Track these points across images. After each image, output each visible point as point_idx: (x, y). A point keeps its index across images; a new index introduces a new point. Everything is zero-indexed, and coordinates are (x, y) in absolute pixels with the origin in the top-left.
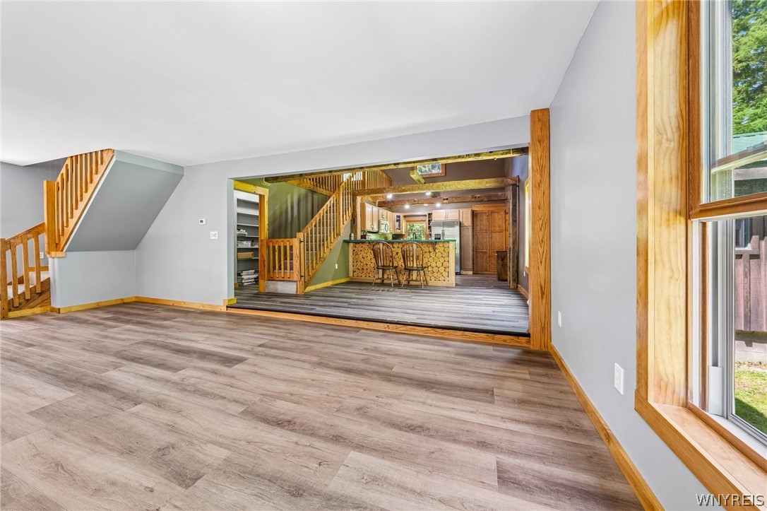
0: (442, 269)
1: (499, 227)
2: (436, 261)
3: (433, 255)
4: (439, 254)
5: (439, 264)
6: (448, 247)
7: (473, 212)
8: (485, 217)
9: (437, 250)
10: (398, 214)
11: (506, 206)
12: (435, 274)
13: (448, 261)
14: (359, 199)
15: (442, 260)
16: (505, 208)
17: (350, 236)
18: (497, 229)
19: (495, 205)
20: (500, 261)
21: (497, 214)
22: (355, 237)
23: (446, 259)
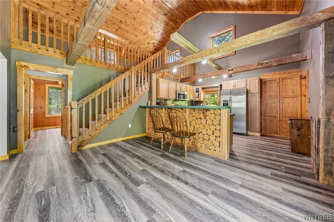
0: (212, 138)
1: (293, 92)
2: (206, 128)
3: (203, 121)
4: (210, 122)
5: (210, 132)
6: (220, 115)
7: (261, 81)
8: (275, 84)
9: (208, 118)
10: (197, 87)
11: (301, 71)
12: (206, 142)
13: (220, 130)
14: (154, 76)
15: (213, 128)
16: (300, 74)
17: (148, 103)
18: (290, 94)
19: (287, 72)
20: (295, 131)
21: (289, 81)
22: (151, 103)
23: (218, 127)
